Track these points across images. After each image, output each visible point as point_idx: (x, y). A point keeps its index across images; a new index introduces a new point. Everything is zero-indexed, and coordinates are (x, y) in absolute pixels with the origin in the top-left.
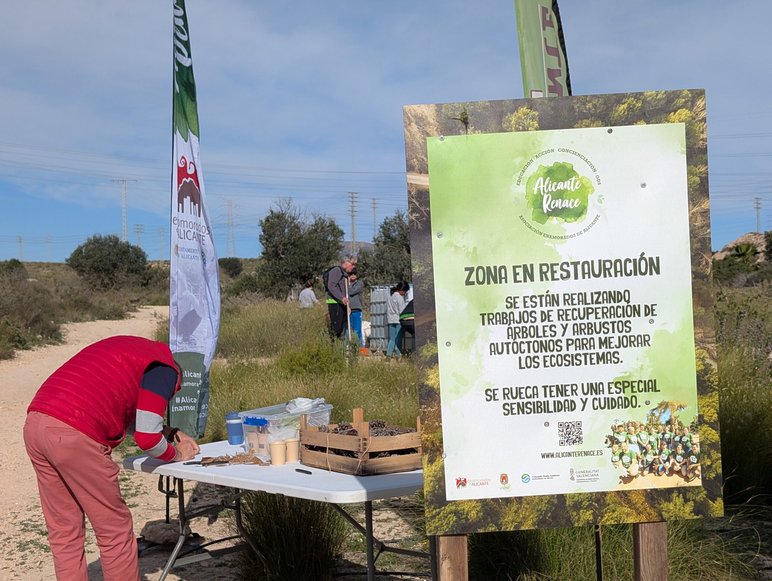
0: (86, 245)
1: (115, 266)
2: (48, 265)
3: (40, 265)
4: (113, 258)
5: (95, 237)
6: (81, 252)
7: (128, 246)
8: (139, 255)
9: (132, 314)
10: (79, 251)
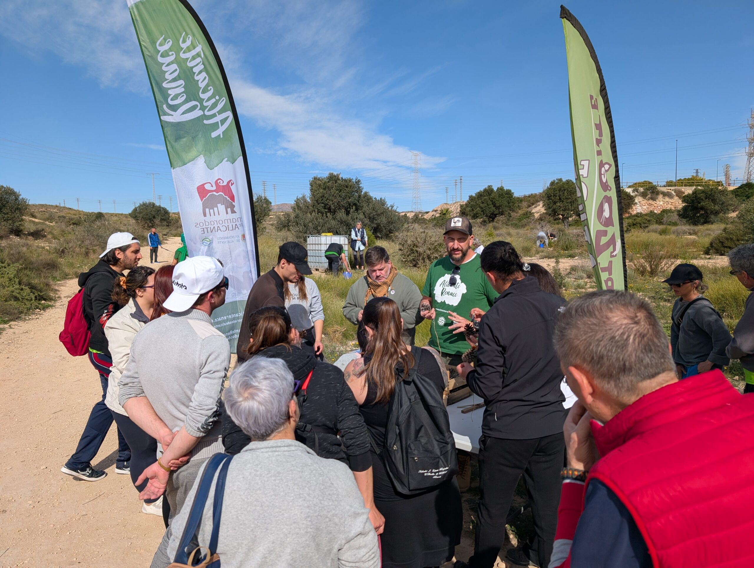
0: (139, 207)
1: (154, 217)
2: (116, 215)
3: (112, 215)
4: (153, 213)
5: (143, 203)
6: (136, 210)
7: (160, 207)
8: (166, 212)
9: (165, 242)
10: (135, 210)
